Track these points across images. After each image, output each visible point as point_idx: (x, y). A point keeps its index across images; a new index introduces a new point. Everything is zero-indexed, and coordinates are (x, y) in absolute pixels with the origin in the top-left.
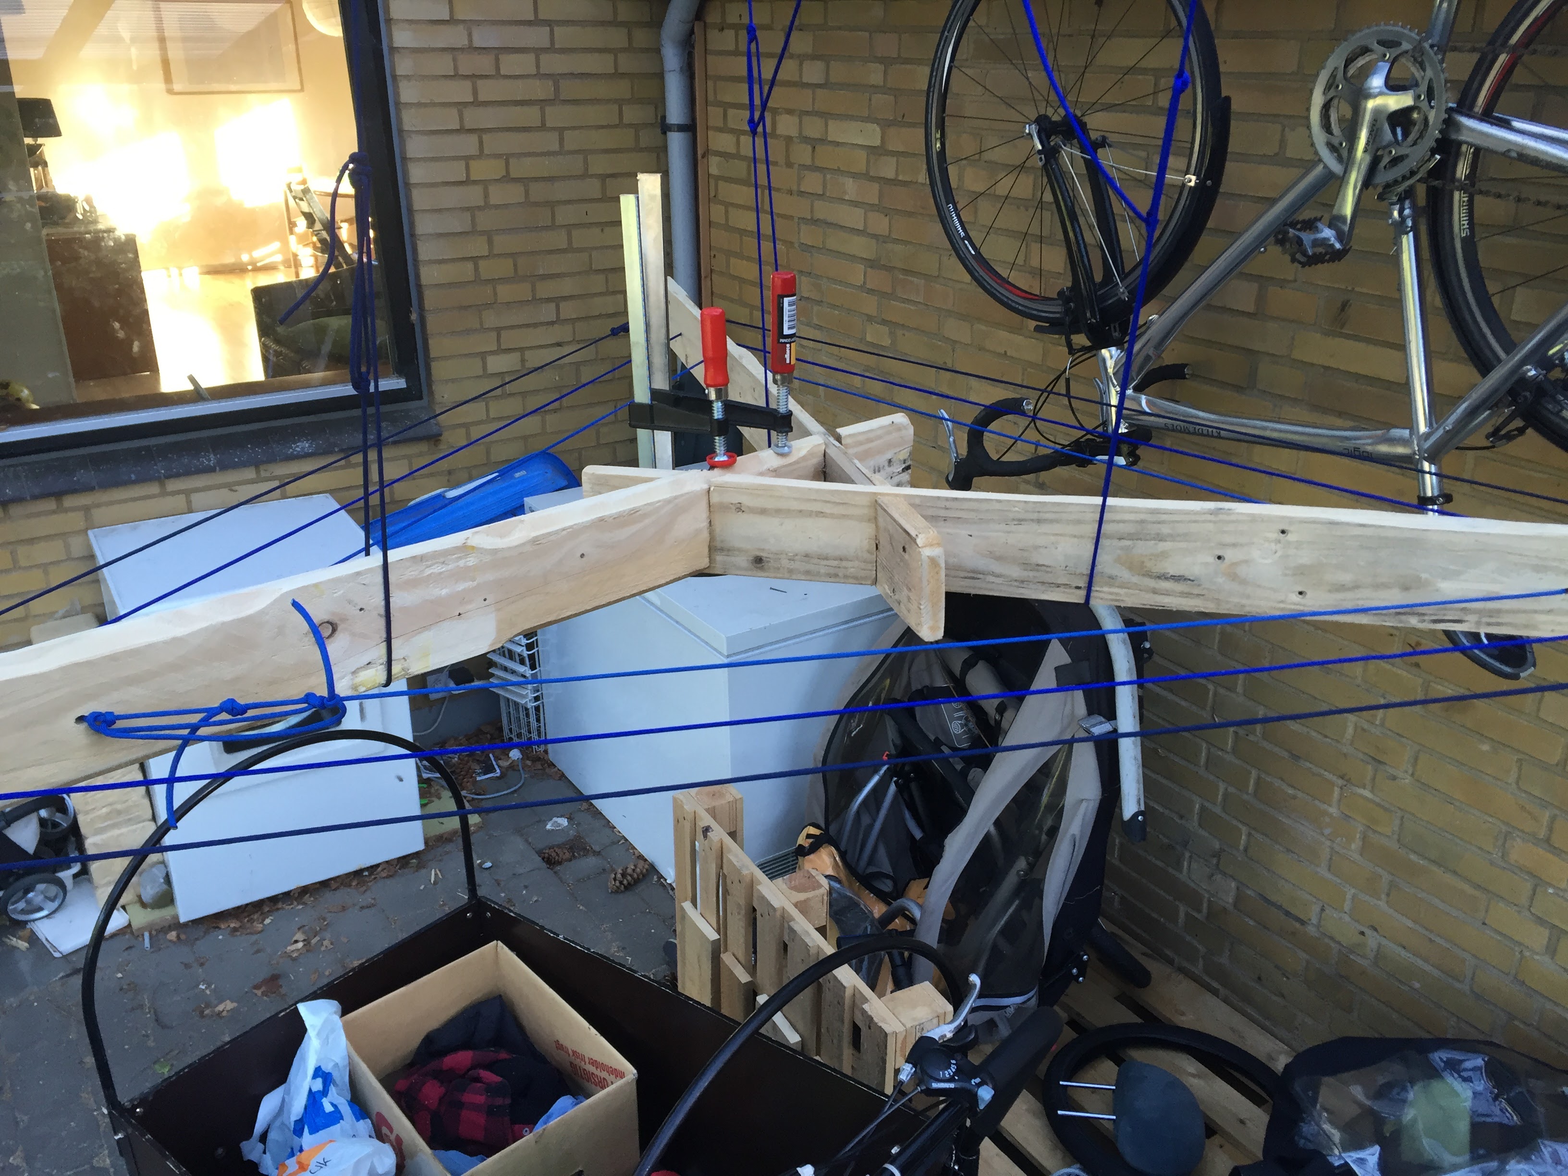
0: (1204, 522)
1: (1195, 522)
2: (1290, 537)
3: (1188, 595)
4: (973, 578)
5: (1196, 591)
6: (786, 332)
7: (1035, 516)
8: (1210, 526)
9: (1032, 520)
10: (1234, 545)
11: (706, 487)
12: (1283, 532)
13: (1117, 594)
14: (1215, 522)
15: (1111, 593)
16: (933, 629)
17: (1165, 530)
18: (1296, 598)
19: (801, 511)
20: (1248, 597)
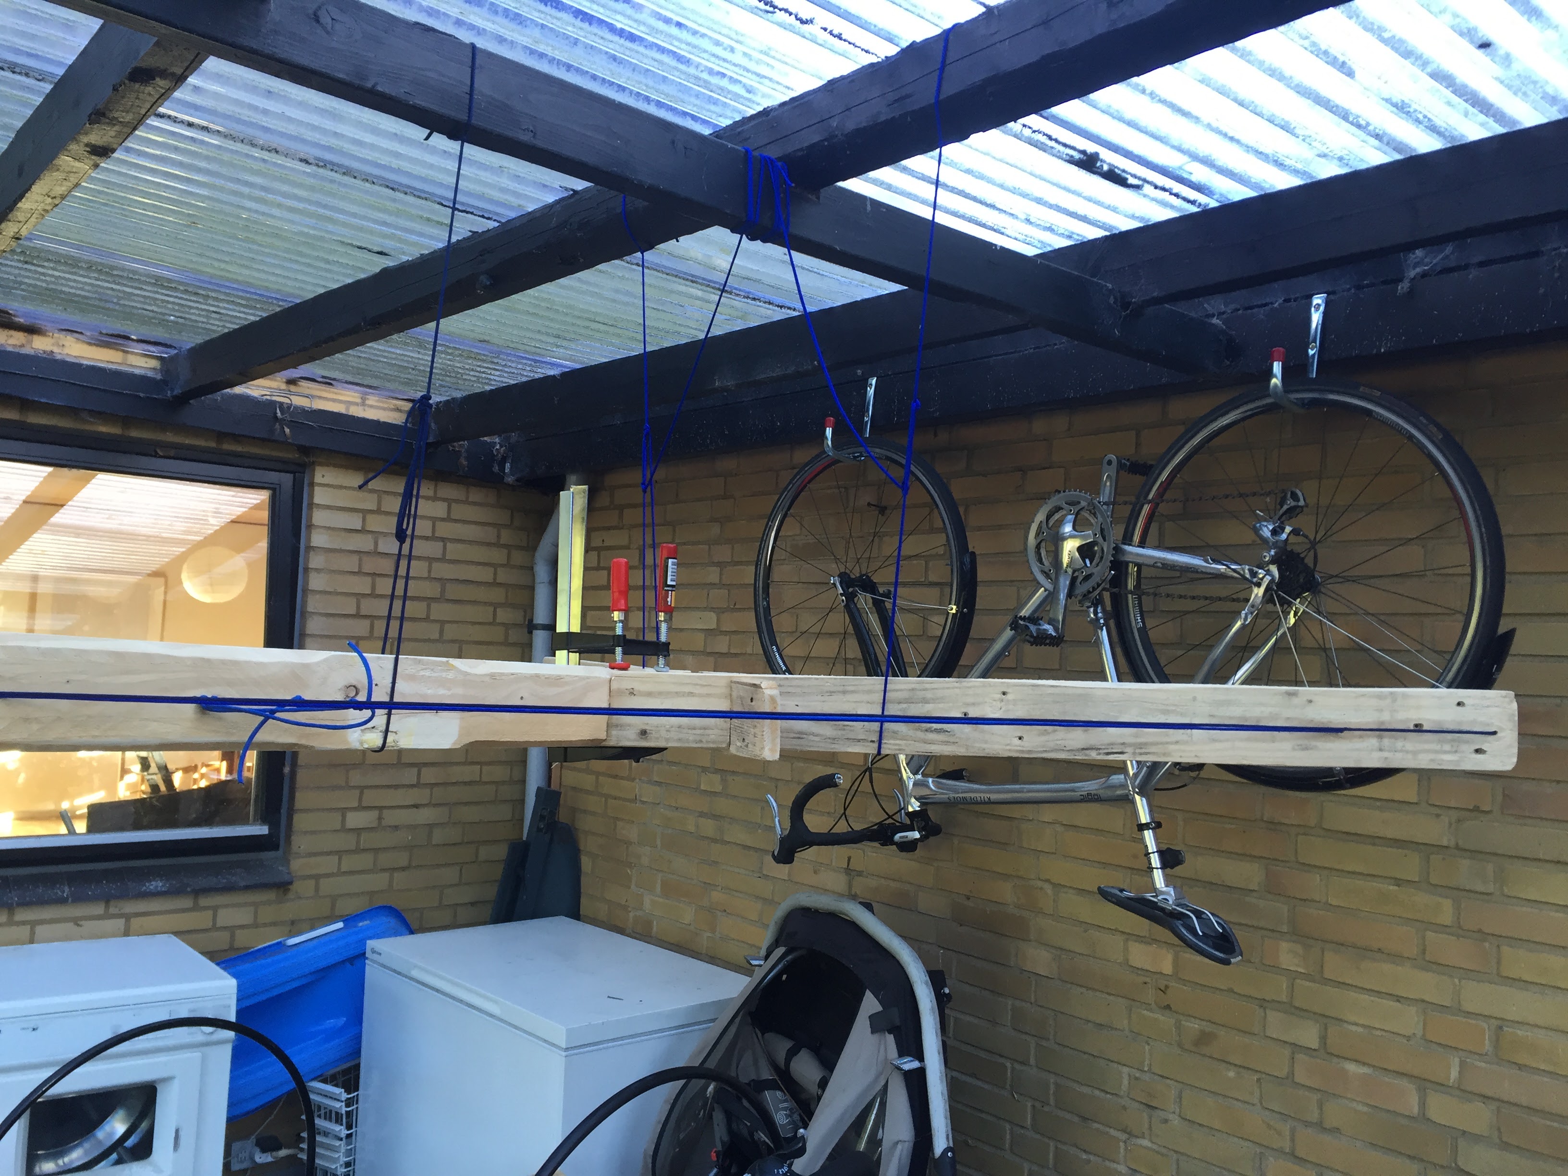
0: (953, 688)
1: (948, 688)
2: (1009, 697)
3: (947, 743)
4: (799, 738)
5: (952, 740)
6: (669, 583)
7: (841, 689)
8: (957, 691)
9: (839, 692)
10: (974, 704)
11: (609, 677)
12: (1004, 693)
13: (899, 745)
14: (960, 688)
15: (896, 745)
16: (772, 750)
17: (929, 695)
18: (1017, 741)
19: (676, 693)
20: (986, 742)
